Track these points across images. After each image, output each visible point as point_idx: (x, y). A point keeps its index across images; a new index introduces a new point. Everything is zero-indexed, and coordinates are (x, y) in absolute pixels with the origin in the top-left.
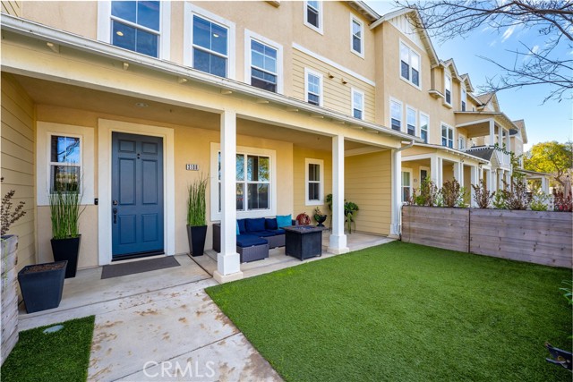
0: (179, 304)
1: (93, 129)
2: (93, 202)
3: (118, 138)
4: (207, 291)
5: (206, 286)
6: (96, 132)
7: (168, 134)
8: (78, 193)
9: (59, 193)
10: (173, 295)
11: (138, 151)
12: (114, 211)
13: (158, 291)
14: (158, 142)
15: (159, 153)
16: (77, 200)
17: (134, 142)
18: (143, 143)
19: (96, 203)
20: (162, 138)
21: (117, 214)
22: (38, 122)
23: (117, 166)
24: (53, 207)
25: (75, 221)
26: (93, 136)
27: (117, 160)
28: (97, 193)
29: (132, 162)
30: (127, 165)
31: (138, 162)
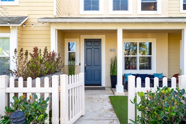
0: (99, 98)
1: (79, 39)
2: (79, 65)
3: (86, 41)
4: (109, 97)
5: (110, 96)
6: (80, 40)
7: (103, 37)
8: (75, 61)
9: (70, 61)
10: (99, 96)
11: (93, 45)
12: (85, 68)
13: (95, 95)
14: (99, 41)
15: (100, 45)
16: (75, 63)
17: (91, 42)
18: (94, 42)
19: (80, 65)
20: (101, 39)
21: (86, 69)
22: (65, 39)
23: (86, 51)
24: (69, 65)
25: (74, 70)
26: (79, 41)
27: (86, 49)
28: (80, 61)
29: (91, 49)
30: (89, 50)
31: (93, 49)
